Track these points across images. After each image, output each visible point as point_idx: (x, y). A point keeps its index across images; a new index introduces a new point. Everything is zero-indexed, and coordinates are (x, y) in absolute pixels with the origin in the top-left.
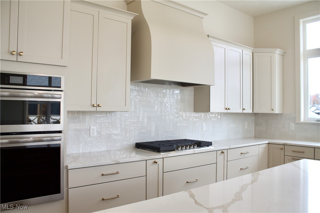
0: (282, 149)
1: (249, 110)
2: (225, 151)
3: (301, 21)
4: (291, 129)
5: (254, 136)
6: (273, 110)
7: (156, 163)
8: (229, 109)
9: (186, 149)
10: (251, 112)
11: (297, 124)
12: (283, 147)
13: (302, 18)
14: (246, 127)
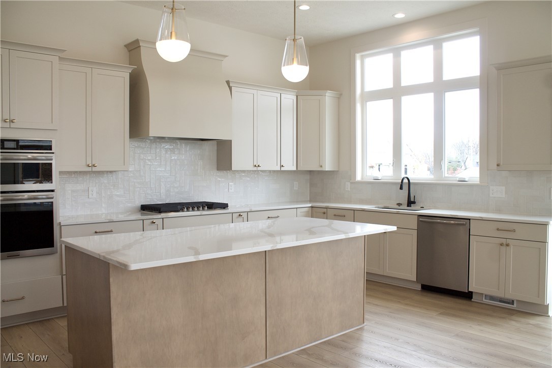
0: (324, 213)
1: (290, 166)
2: (244, 215)
3: (358, 56)
4: (346, 190)
5: (309, 199)
6: (321, 167)
7: (154, 223)
8: (259, 166)
9: (193, 210)
10: (295, 169)
11: (352, 183)
12: (325, 210)
13: (358, 52)
14: (295, 189)
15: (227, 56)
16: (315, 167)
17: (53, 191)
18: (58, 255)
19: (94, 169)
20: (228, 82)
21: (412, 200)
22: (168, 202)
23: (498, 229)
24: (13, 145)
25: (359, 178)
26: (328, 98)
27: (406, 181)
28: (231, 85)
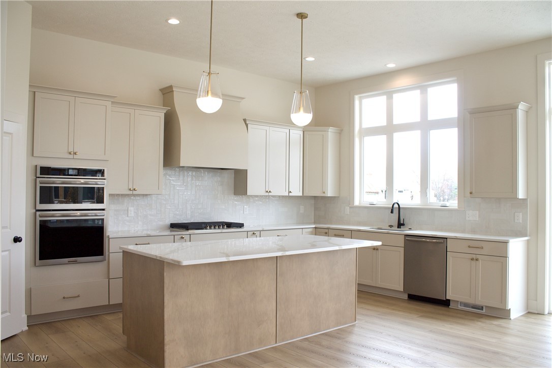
0: (326, 233)
1: (297, 191)
2: (258, 233)
3: (357, 97)
4: (346, 213)
6: (324, 193)
7: (183, 238)
8: (270, 192)
9: (215, 228)
10: (301, 195)
11: (350, 207)
12: (327, 231)
13: (357, 94)
14: (301, 212)
15: (244, 98)
16: (318, 193)
17: (103, 210)
18: (106, 262)
19: (135, 192)
20: (245, 120)
21: (402, 222)
22: (192, 221)
23: (469, 247)
24: (75, 172)
25: (357, 203)
26: (331, 133)
27: (396, 206)
28: (247, 123)
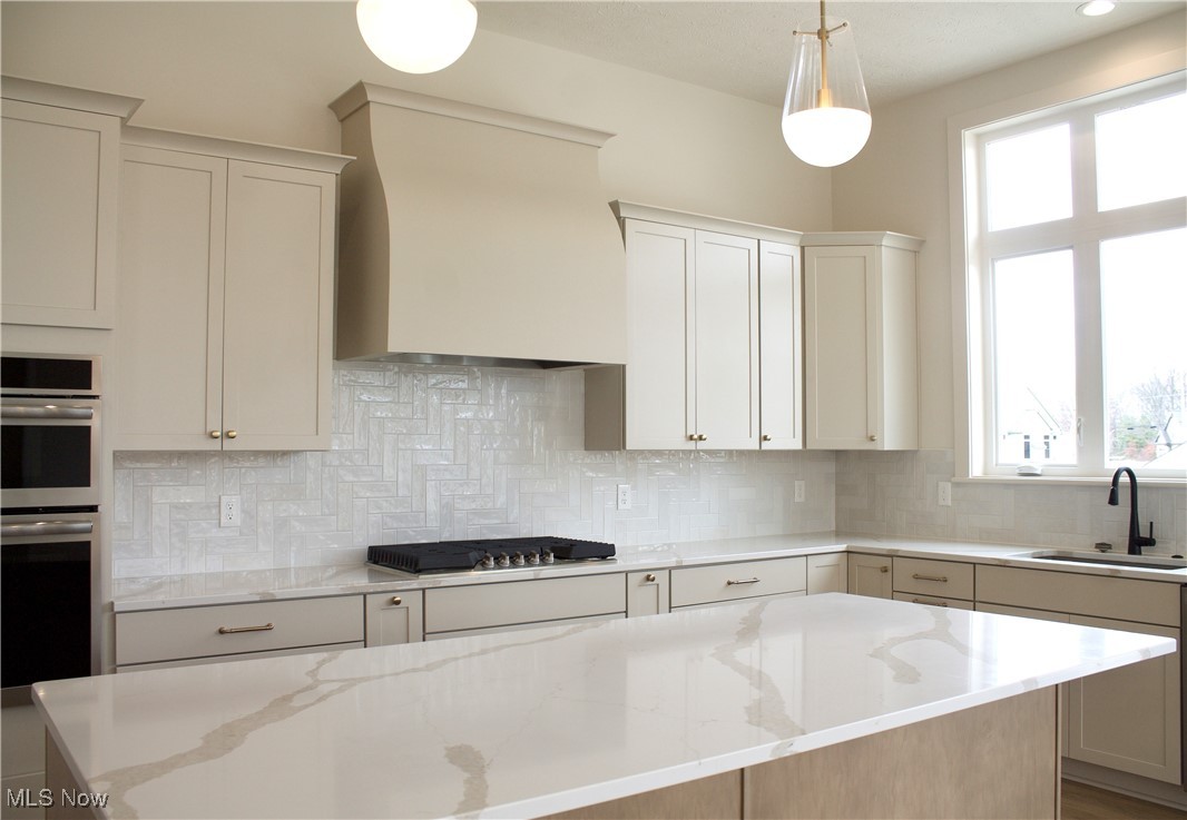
0: (885, 570)
1: (785, 437)
2: (661, 578)
3: (968, 136)
4: (941, 502)
5: (834, 528)
6: (872, 439)
7: (398, 603)
8: (700, 438)
9: (514, 564)
10: (799, 446)
11: (957, 485)
12: (887, 562)
13: (969, 124)
14: (797, 499)
15: (612, 135)
16: (851, 441)
17: (92, 509)
19: (229, 445)
20: (615, 206)
21: (1144, 533)
22: (446, 537)
25: (976, 470)
26: (888, 250)
27: (1124, 479)
28: (622, 215)
